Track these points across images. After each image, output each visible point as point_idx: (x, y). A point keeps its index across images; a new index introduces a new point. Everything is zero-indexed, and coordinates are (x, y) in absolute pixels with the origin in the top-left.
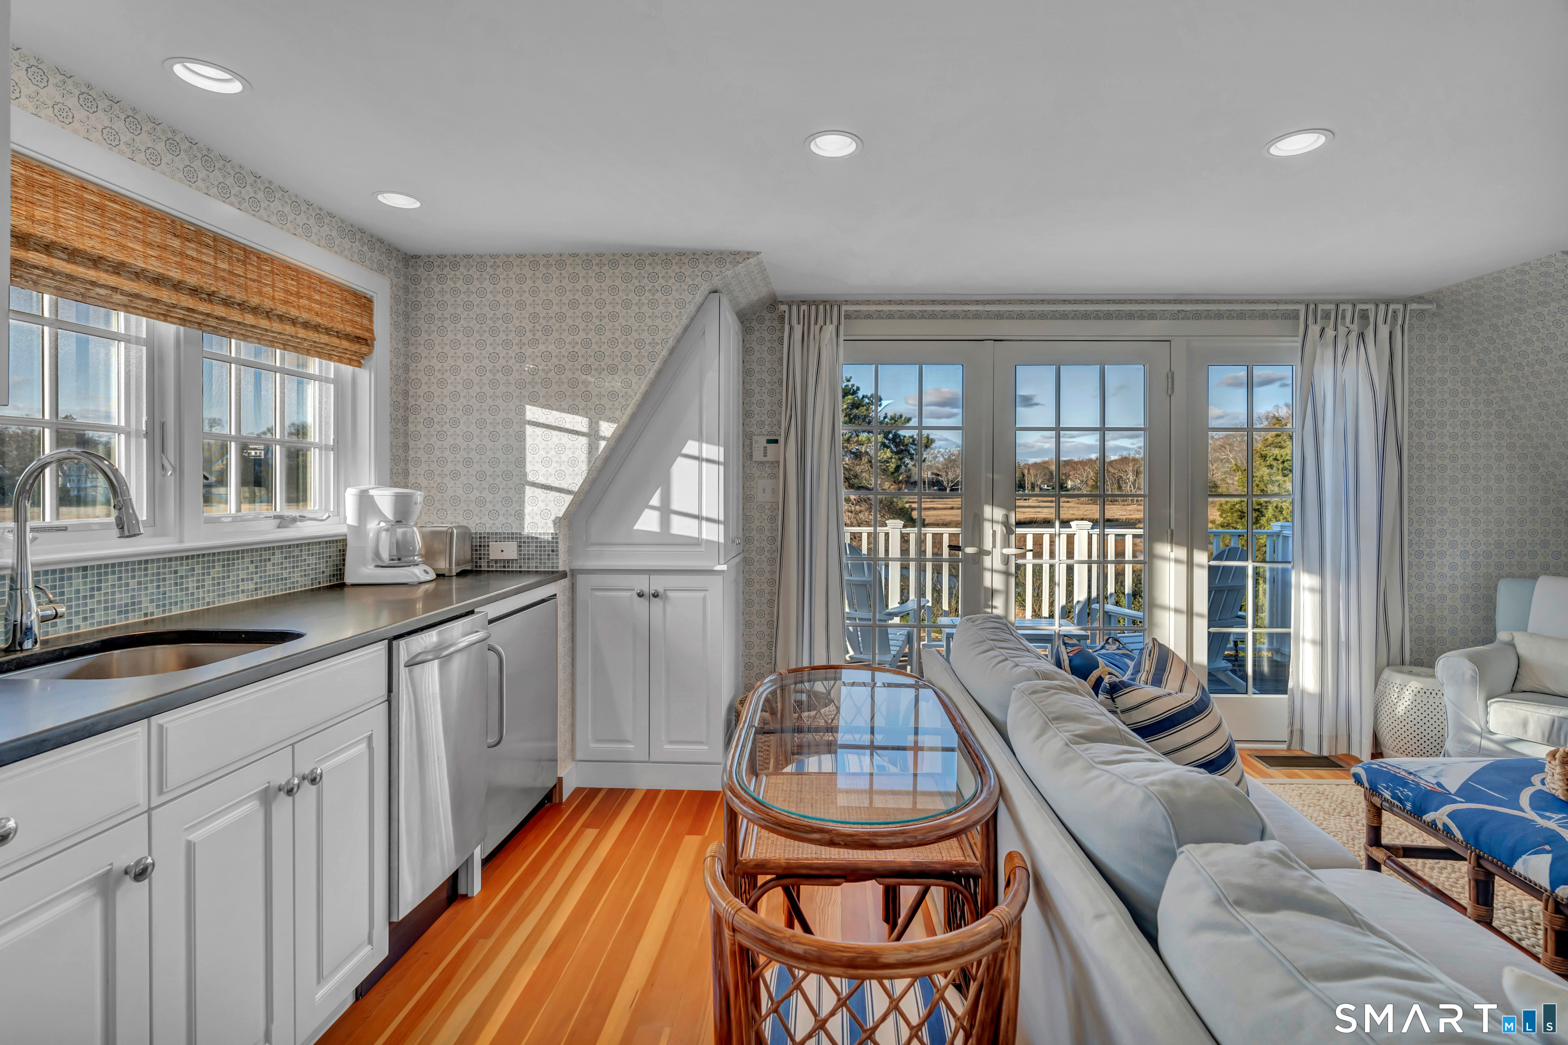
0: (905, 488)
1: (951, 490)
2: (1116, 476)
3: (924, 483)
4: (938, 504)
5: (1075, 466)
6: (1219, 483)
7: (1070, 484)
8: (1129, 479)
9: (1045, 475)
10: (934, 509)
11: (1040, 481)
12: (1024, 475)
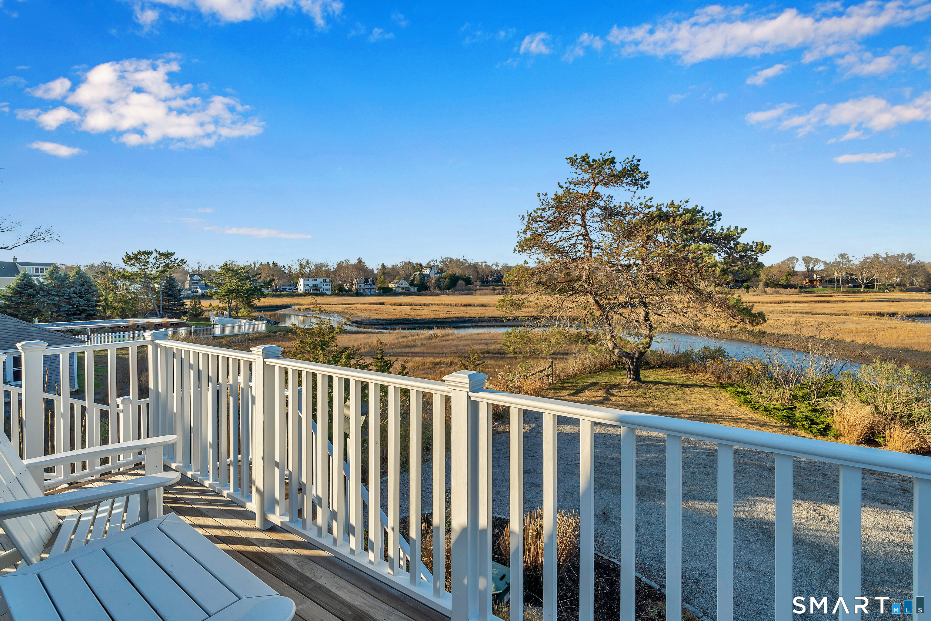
0: (820, 285)
1: (865, 287)
3: (838, 281)
4: (851, 297)
10: (843, 302)
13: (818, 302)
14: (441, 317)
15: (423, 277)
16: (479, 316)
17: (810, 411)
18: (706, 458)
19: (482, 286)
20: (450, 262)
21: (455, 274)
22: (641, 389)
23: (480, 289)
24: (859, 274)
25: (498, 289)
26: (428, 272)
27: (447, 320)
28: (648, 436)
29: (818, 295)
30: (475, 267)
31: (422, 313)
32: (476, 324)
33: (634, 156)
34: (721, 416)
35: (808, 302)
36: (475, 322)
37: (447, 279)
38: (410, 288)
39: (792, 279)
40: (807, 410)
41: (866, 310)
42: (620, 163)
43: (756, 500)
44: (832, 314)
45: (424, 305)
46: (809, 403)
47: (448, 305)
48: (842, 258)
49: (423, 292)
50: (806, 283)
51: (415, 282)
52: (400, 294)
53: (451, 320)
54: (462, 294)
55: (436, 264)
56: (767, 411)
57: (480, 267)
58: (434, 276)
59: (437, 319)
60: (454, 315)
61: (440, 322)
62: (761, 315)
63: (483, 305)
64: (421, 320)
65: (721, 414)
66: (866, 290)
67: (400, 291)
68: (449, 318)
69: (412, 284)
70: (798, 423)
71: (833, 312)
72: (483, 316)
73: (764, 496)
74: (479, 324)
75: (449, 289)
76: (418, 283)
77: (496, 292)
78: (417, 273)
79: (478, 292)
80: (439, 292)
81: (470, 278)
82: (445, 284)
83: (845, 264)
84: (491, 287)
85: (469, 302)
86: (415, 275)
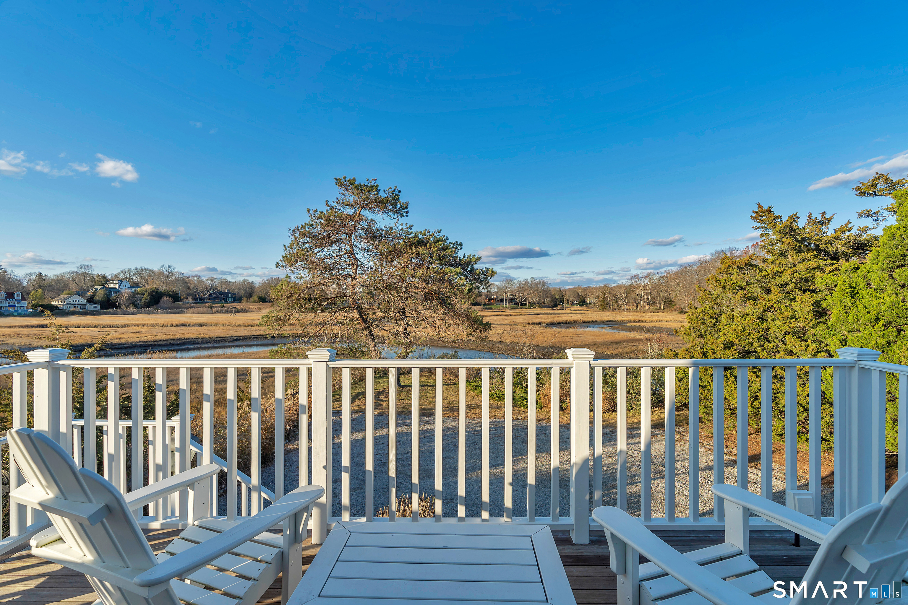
0: (495, 303)
2: (615, 296)
3: (506, 300)
4: (514, 312)
5: (592, 290)
6: (673, 299)
7: (589, 300)
8: (622, 297)
9: (575, 295)
10: (511, 315)
11: (572, 298)
12: (563, 295)
13: (496, 316)
14: (149, 340)
15: (109, 292)
16: (202, 336)
17: (524, 393)
18: (473, 437)
19: (194, 303)
20: (150, 275)
21: (157, 289)
22: (404, 393)
23: (192, 307)
24: (517, 295)
25: (216, 307)
26: (117, 286)
27: (159, 343)
28: (426, 430)
29: (494, 310)
30: (184, 282)
31: (119, 336)
32: (199, 346)
33: (396, 187)
34: (470, 405)
35: (490, 316)
36: (198, 344)
37: (146, 295)
38: (88, 305)
39: (478, 298)
40: (523, 392)
41: (525, 321)
42: (384, 191)
43: (517, 459)
44: (507, 325)
45: (116, 326)
46: (522, 387)
47: (154, 325)
48: (508, 284)
49: (110, 310)
50: (486, 301)
51: (96, 298)
52: (73, 313)
53: (164, 342)
54: (167, 313)
55: (128, 276)
56: (498, 397)
57: (192, 282)
58: (126, 291)
59: (144, 342)
60: (168, 337)
61: (149, 346)
62: (488, 325)
63: (201, 325)
64: (119, 344)
65: (469, 404)
66: (522, 306)
67: (72, 309)
68: (161, 341)
69: (91, 300)
70: (519, 403)
71: (507, 323)
72: (207, 336)
73: (520, 456)
74: (203, 346)
75: (148, 307)
76: (101, 299)
77: (214, 310)
78: (99, 287)
79: (190, 310)
80: (135, 310)
81: (178, 294)
82: (143, 301)
83: (510, 288)
84: (207, 305)
85: (182, 322)
86: (96, 290)
